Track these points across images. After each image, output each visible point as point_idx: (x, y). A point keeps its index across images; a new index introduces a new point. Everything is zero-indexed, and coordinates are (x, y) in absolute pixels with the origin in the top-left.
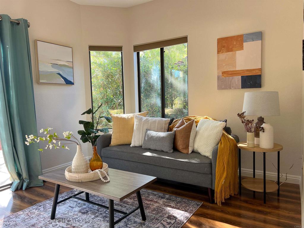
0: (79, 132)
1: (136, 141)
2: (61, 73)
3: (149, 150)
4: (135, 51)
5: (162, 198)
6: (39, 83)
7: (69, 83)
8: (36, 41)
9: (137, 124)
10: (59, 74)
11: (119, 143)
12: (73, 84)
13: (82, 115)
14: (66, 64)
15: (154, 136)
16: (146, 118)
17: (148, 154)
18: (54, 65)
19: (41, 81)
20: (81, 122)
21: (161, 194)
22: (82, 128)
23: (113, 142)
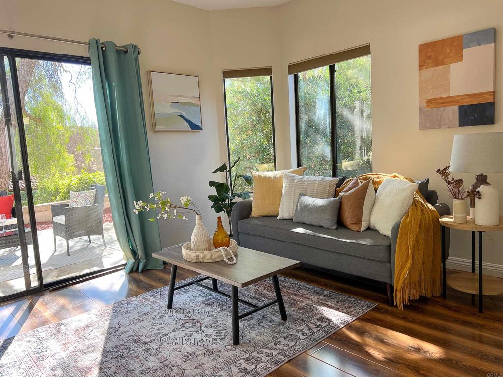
0: (211, 198)
1: (284, 212)
2: (184, 114)
3: (303, 225)
4: (290, 73)
5: (318, 293)
6: (155, 130)
7: (195, 127)
8: (149, 73)
9: (286, 186)
10: (181, 116)
11: (262, 214)
12: (201, 129)
13: (213, 173)
14: (191, 101)
15: (309, 205)
16: (300, 177)
17: (300, 230)
18: (175, 104)
19: (158, 127)
20: (212, 184)
21: (318, 289)
22: (213, 191)
23: (255, 212)
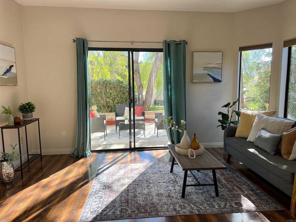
0: (219, 121)
2: (211, 74)
4: (285, 46)
6: (192, 82)
7: (216, 81)
8: (192, 53)
10: (209, 75)
11: (241, 136)
12: (221, 81)
13: (222, 107)
14: (216, 66)
15: (262, 136)
16: (267, 117)
18: (205, 68)
19: (194, 81)
20: (220, 113)
